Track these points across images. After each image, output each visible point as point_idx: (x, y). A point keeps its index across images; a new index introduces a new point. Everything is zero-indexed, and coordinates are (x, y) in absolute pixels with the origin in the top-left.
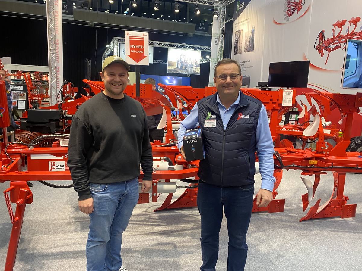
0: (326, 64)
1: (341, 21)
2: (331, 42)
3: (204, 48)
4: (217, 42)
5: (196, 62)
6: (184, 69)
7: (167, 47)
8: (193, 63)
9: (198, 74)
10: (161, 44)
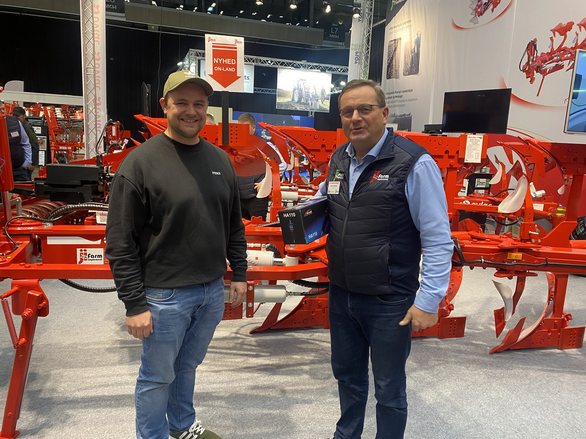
0: (538, 95)
1: (564, 23)
2: (547, 59)
3: (338, 69)
4: (358, 59)
5: (324, 91)
6: (303, 103)
7: (276, 66)
8: (319, 94)
9: (327, 111)
10: (267, 61)
